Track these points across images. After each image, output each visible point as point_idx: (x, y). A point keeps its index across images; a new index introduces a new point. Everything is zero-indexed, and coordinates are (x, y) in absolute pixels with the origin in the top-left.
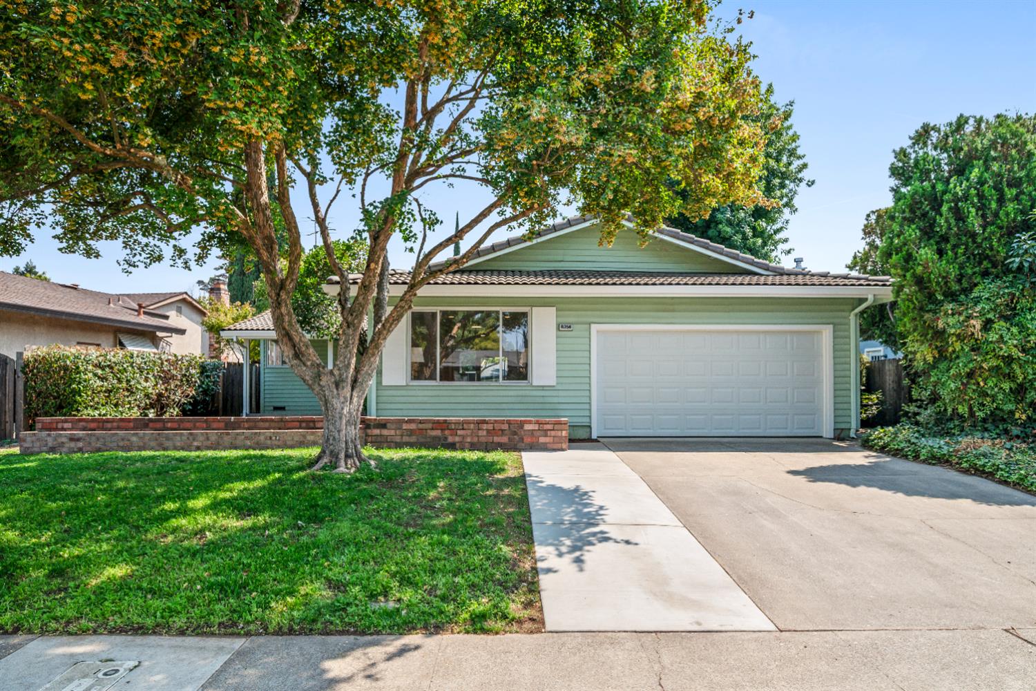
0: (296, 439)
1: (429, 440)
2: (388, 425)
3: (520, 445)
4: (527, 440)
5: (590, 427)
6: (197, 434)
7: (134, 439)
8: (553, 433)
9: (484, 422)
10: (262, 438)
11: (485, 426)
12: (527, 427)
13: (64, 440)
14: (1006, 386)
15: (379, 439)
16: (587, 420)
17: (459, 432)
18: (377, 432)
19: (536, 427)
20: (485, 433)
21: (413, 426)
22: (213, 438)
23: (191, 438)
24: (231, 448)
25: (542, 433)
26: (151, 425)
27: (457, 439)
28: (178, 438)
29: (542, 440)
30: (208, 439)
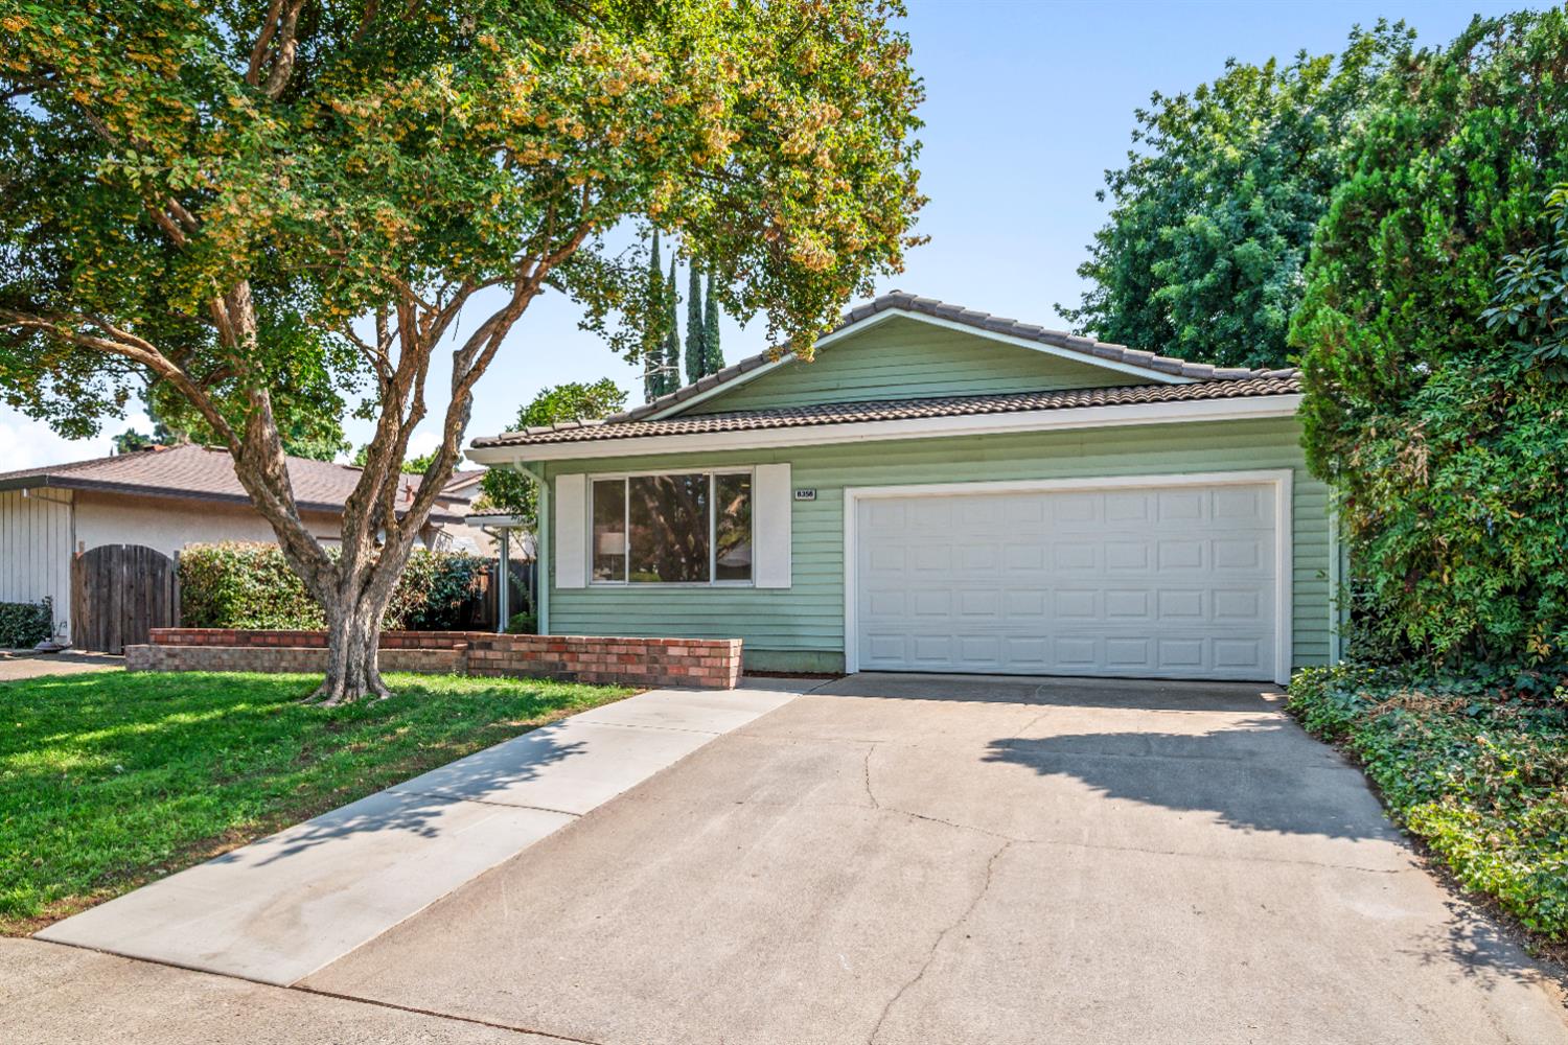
1: (543, 668)
2: (494, 644)
3: (664, 679)
4: (673, 672)
5: (842, 654)
6: (284, 652)
7: (225, 656)
8: (709, 661)
9: (613, 642)
11: (615, 649)
12: (672, 651)
13: (162, 656)
14: (1493, 585)
15: (483, 665)
16: (838, 643)
17: (582, 657)
18: (480, 654)
19: (684, 652)
20: (614, 659)
21: (524, 647)
25: (694, 661)
27: (579, 667)
29: (693, 671)
30: (295, 658)
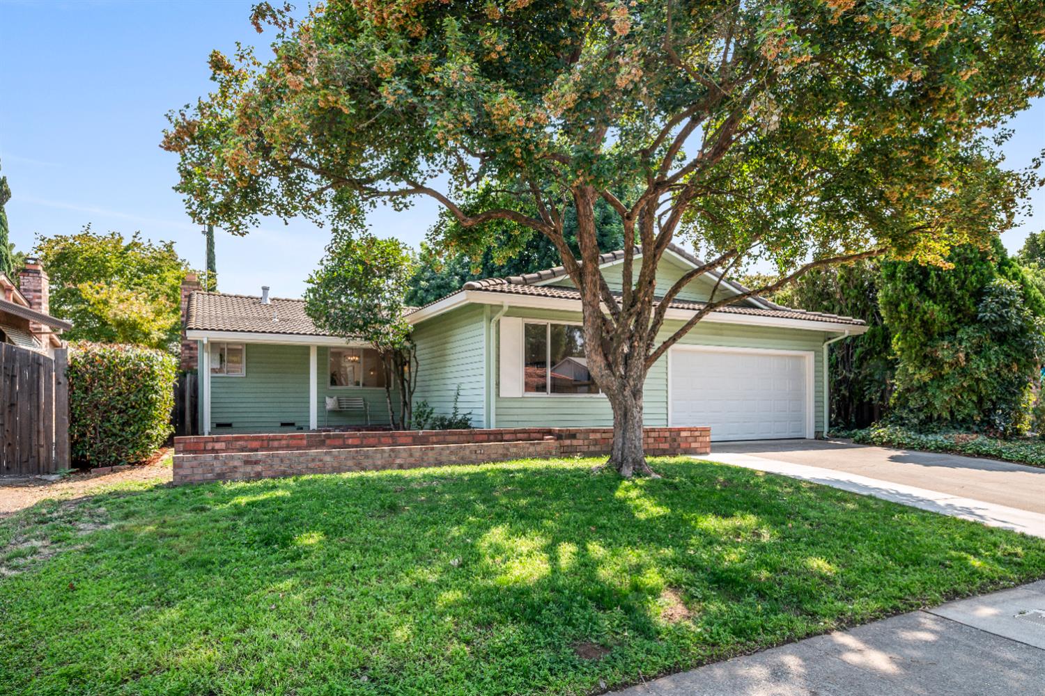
0: (500, 451)
3: (679, 451)
4: (683, 445)
8: (701, 439)
10: (467, 452)
18: (568, 442)
19: (689, 434)
21: (598, 436)
22: (417, 454)
23: (393, 455)
24: (435, 465)
25: (693, 439)
26: (328, 442)
28: (379, 456)
29: (693, 445)
